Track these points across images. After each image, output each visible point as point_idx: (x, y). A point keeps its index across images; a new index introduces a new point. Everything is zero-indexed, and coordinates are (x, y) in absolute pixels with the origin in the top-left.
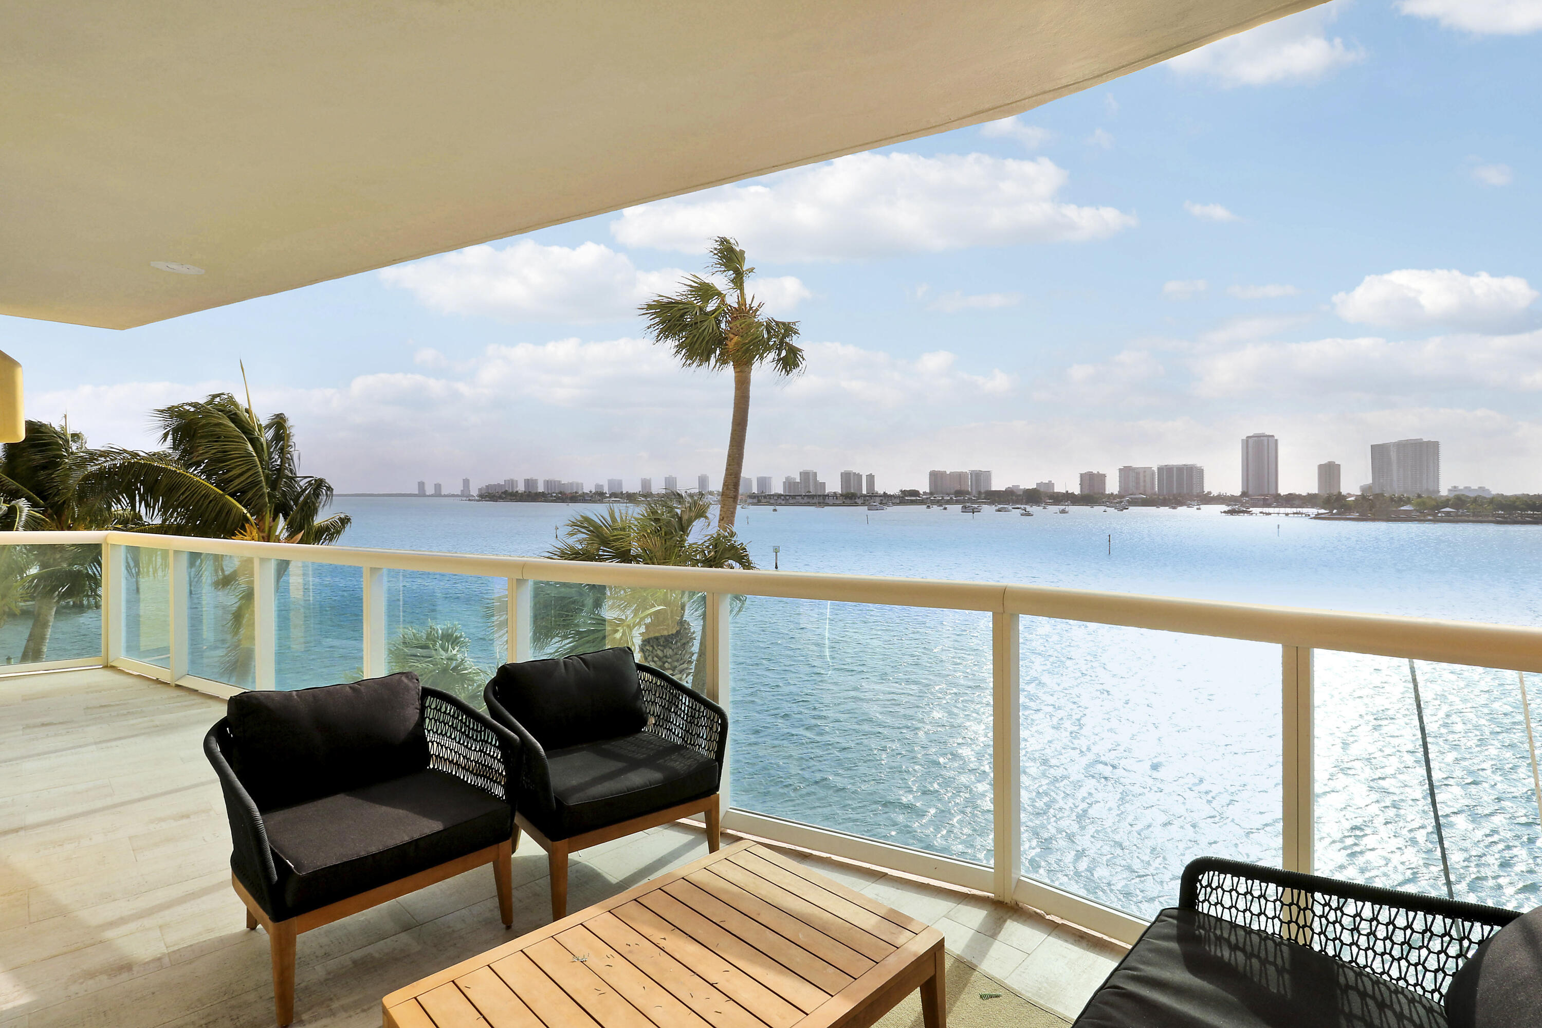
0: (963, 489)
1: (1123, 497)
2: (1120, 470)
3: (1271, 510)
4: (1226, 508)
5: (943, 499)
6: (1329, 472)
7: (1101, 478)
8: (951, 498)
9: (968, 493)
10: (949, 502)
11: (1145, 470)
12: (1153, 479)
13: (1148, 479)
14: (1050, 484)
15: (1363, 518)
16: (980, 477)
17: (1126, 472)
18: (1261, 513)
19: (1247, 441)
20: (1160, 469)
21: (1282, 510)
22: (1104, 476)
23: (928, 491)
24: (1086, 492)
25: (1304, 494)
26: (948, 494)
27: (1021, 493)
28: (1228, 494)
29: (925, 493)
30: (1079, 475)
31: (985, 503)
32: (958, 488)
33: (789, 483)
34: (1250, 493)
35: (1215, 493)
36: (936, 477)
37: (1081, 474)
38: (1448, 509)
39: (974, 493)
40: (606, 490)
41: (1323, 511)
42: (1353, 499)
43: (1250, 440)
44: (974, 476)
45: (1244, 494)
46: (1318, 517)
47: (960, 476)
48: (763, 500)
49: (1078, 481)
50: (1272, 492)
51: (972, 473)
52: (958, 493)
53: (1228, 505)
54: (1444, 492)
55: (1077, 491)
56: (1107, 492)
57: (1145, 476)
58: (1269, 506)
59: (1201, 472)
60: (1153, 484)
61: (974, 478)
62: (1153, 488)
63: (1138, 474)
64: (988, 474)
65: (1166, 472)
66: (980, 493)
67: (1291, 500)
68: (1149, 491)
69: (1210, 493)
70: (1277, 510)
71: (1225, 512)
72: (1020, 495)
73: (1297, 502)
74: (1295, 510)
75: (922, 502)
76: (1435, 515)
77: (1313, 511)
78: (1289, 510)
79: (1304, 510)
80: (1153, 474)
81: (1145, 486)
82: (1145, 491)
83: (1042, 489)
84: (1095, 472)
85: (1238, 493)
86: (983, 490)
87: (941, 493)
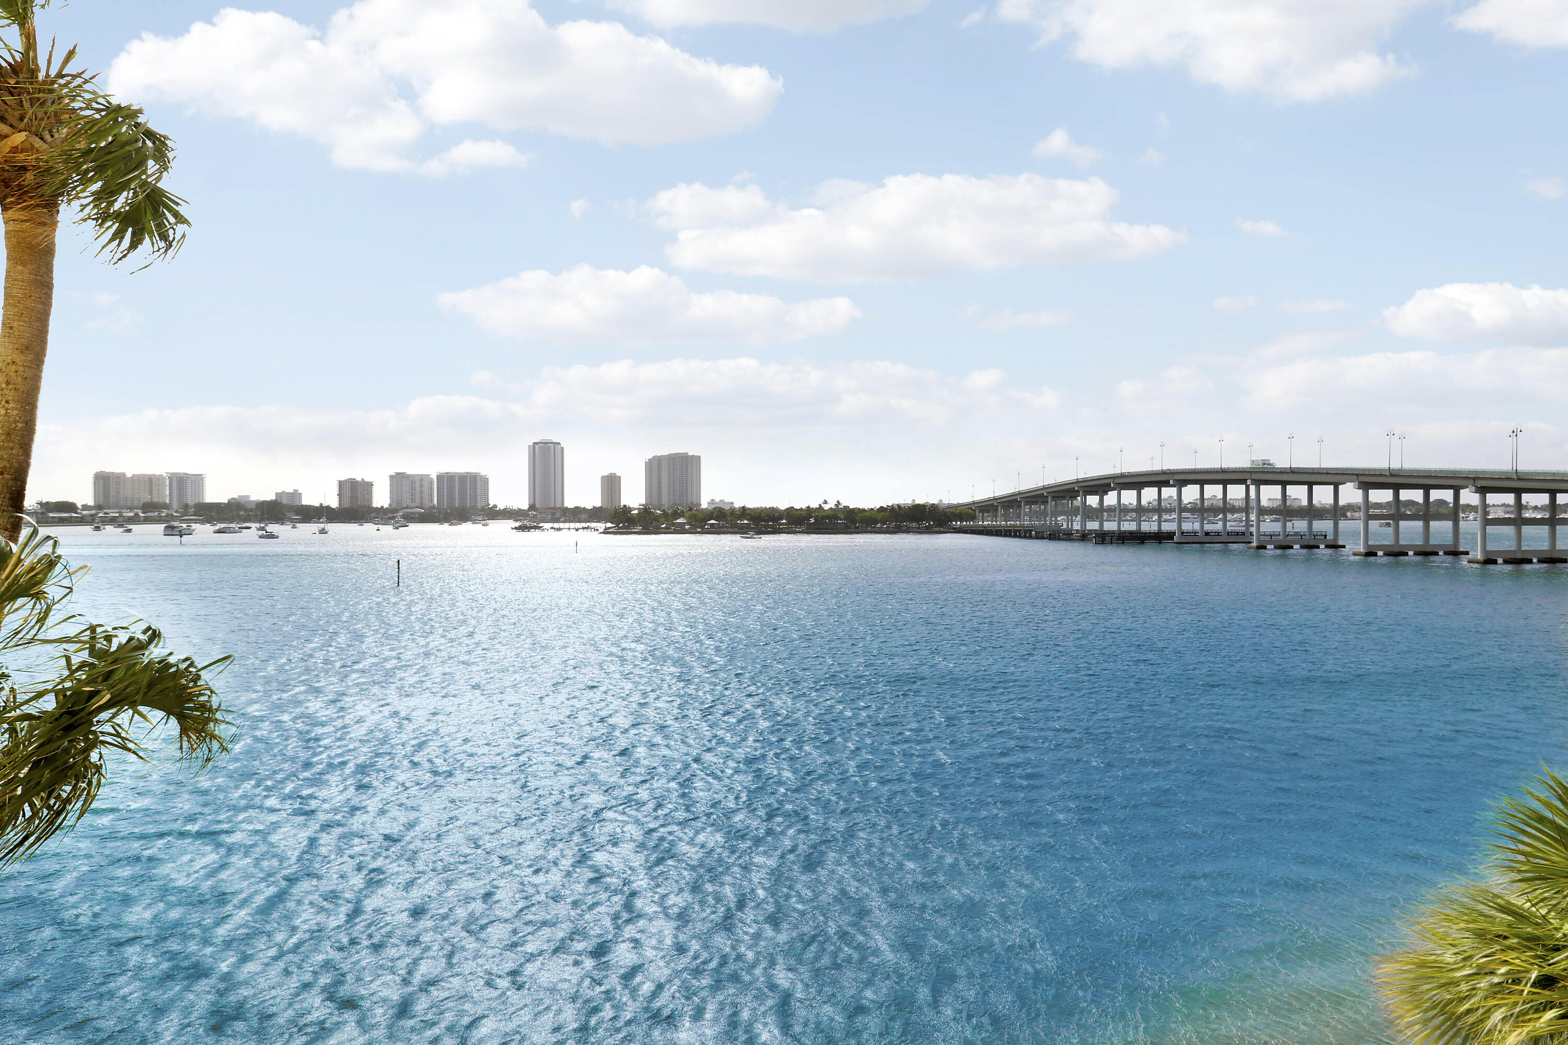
0: (155, 500)
1: (397, 511)
2: (391, 477)
3: (562, 525)
4: (517, 524)
5: (121, 515)
6: (611, 484)
7: (366, 487)
8: (136, 515)
9: (165, 506)
10: (135, 520)
11: (423, 478)
12: (431, 489)
13: (426, 490)
14: (296, 495)
15: (646, 531)
16: (181, 481)
17: (398, 480)
18: (552, 528)
19: (534, 447)
20: (440, 477)
21: (572, 525)
22: (370, 485)
23: (91, 503)
24: (347, 505)
25: (589, 507)
26: (131, 509)
27: (253, 506)
28: (515, 508)
29: (85, 507)
30: (337, 484)
31: (196, 521)
32: (146, 498)
34: (537, 506)
35: (501, 506)
36: (103, 481)
37: (340, 482)
38: (712, 522)
39: (175, 505)
41: (609, 525)
42: (636, 512)
43: (537, 446)
44: (175, 480)
45: (532, 507)
46: (606, 532)
47: (151, 481)
49: (336, 490)
50: (558, 505)
51: (175, 475)
52: (149, 506)
53: (516, 521)
54: (704, 505)
55: (334, 503)
56: (375, 505)
57: (421, 486)
58: (557, 521)
59: (485, 481)
60: (431, 495)
61: (175, 485)
62: (431, 500)
63: (413, 482)
64: (198, 480)
65: (446, 480)
66: (186, 506)
67: (577, 515)
68: (427, 504)
69: (495, 506)
70: (567, 525)
71: (516, 528)
72: (251, 510)
73: (583, 516)
74: (584, 525)
75: (82, 521)
76: (703, 527)
77: (601, 526)
78: (578, 525)
79: (593, 525)
80: (431, 482)
81: (422, 498)
82: (421, 504)
83: (284, 501)
84: (359, 479)
85: (525, 506)
86: (191, 501)
87: (117, 506)
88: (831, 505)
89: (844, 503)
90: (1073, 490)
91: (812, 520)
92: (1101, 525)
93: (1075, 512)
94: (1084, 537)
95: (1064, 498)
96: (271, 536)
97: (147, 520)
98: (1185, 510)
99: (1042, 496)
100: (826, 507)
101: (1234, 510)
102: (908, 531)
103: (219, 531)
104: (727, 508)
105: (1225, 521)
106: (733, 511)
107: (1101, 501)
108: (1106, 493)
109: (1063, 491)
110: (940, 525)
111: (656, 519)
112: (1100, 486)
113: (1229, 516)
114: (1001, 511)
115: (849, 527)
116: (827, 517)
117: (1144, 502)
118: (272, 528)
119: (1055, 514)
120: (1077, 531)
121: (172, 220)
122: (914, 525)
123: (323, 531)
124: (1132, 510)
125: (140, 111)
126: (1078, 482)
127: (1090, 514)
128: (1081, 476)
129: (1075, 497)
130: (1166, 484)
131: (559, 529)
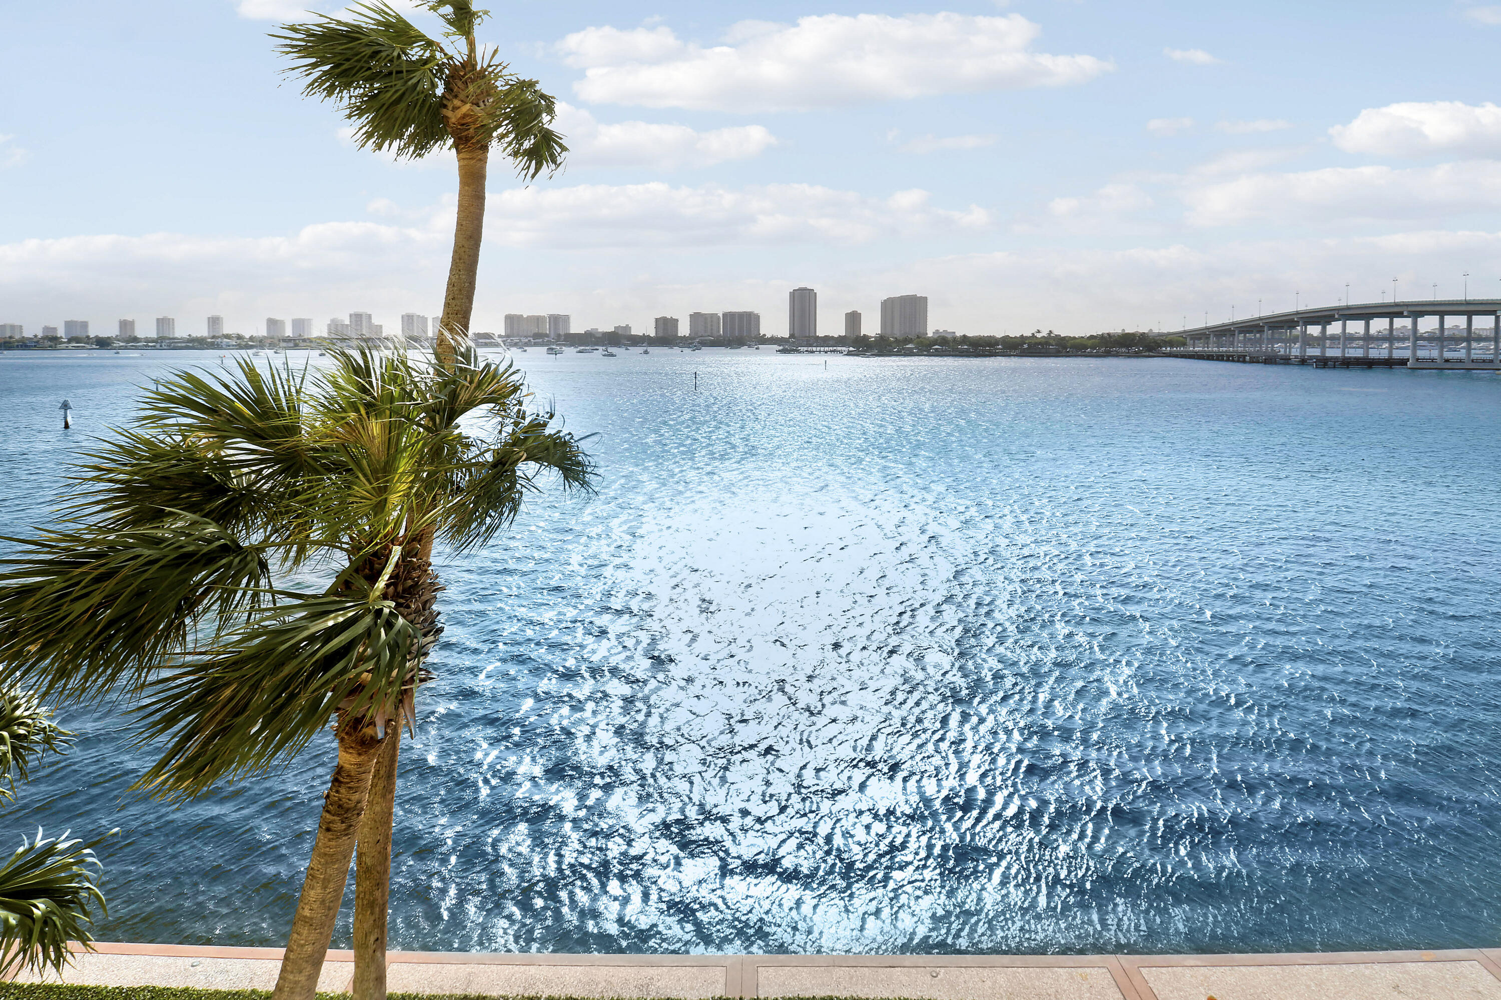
0: (541, 331)
1: (695, 339)
2: (691, 315)
3: (814, 349)
4: (781, 348)
5: (520, 341)
6: (853, 319)
7: (673, 323)
8: (530, 341)
9: (547, 336)
10: (528, 344)
11: (714, 316)
12: (719, 323)
13: (715, 324)
14: (628, 328)
15: (880, 354)
16: (557, 320)
17: (696, 318)
18: (807, 351)
19: (794, 293)
20: (725, 315)
21: (822, 349)
22: (676, 321)
23: (503, 333)
24: (661, 334)
25: (836, 335)
26: (526, 337)
27: (600, 336)
28: (779, 336)
29: (500, 336)
30: (654, 320)
31: (564, 345)
32: (535, 330)
33: (335, 326)
34: (796, 335)
35: (769, 336)
36: (511, 320)
37: (656, 319)
38: (936, 347)
39: (552, 335)
40: (61, 333)
41: (851, 349)
42: (873, 339)
43: (796, 292)
44: (552, 319)
45: (792, 336)
46: (848, 354)
47: (538, 320)
48: (302, 344)
49: (653, 325)
50: (812, 334)
51: (551, 317)
52: (537, 336)
53: (779, 346)
54: (930, 334)
55: (653, 334)
56: (679, 335)
57: (712, 321)
58: (811, 346)
59: (757, 317)
60: (719, 327)
61: (552, 322)
62: (719, 331)
63: (706, 319)
64: (566, 319)
65: (729, 317)
66: (559, 336)
67: (827, 341)
68: (716, 334)
69: (764, 335)
70: (818, 349)
71: (778, 351)
72: (599, 338)
73: (831, 342)
74: (831, 349)
75: (497, 345)
76: (928, 351)
77: (845, 350)
78: (827, 349)
79: (839, 349)
80: (719, 318)
81: (712, 329)
82: (712, 334)
83: (620, 332)
84: (669, 317)
85: (787, 336)
86: (562, 332)
87: (518, 335)
88: (1044, 333)
89: (1056, 332)
90: (1292, 321)
91: (1026, 346)
92: (1323, 352)
93: (1295, 340)
94: (1303, 362)
95: (1282, 328)
96: (612, 355)
97: (536, 344)
98: (1422, 338)
99: (1257, 326)
100: (1039, 335)
101: (1480, 339)
102: (1117, 355)
103: (580, 352)
104: (949, 336)
105: (1469, 349)
106: (955, 339)
107: (1324, 330)
108: (1329, 323)
109: (1281, 322)
110: (1150, 351)
111: (890, 344)
112: (1324, 317)
113: (1474, 345)
114: (1213, 339)
115: (1059, 352)
116: (1040, 344)
117: (1373, 331)
118: (612, 350)
119: (1272, 341)
120: (1296, 357)
121: (559, 150)
122: (1124, 350)
123: (646, 352)
124: (1359, 339)
125: (537, 82)
126: (1297, 313)
127: (1308, 341)
128: (1302, 308)
129: (1294, 327)
130: (1400, 315)
131: (813, 352)
